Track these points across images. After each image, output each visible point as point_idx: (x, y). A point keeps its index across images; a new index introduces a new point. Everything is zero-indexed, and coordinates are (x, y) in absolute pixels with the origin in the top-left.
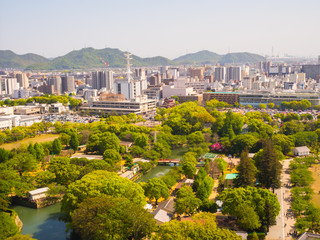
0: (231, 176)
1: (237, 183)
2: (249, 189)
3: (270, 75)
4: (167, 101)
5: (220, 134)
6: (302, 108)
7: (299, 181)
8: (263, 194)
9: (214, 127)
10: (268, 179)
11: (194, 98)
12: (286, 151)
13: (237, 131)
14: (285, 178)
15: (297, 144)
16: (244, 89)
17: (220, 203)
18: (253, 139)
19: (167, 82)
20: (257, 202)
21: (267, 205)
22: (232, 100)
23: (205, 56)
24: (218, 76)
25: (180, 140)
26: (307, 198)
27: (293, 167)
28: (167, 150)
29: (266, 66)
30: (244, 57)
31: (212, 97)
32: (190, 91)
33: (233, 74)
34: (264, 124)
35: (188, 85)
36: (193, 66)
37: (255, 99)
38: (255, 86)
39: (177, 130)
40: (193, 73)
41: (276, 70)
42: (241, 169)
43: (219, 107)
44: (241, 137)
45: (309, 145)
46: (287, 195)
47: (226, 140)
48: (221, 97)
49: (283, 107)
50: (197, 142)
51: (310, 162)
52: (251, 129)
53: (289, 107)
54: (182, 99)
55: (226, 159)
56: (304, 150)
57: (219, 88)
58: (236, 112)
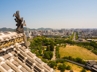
0: (45, 49)
1: (46, 51)
2: (48, 52)
3: (53, 32)
4: (35, 37)
6: (58, 37)
7: (57, 50)
8: (50, 52)
9: (43, 41)
10: (52, 50)
11: (40, 36)
12: (55, 45)
13: (47, 42)
14: (55, 50)
15: (57, 44)
16: (49, 34)
17: (43, 54)
18: (49, 43)
19: (35, 33)
20: (49, 54)
21: (51, 54)
22: (47, 36)
23: (42, 28)
24: (44, 32)
25: (37, 43)
26: (58, 53)
27: (56, 47)
28: (34, 45)
29: (53, 30)
30: (49, 29)
31: (43, 36)
32: (39, 35)
33: (47, 32)
34: (52, 40)
35: (39, 34)
36: (40, 30)
37: (50, 36)
38: (51, 34)
39: (36, 42)
40: (40, 32)
41: (54, 31)
42: (47, 48)
43: (44, 38)
44: (48, 43)
45: (59, 44)
46: (55, 52)
47: (45, 43)
48: (44, 36)
49: (55, 37)
50: (40, 44)
51: (59, 47)
52: (49, 41)
53: (56, 37)
54: (38, 36)
55: (45, 47)
57: (44, 34)
58: (47, 38)
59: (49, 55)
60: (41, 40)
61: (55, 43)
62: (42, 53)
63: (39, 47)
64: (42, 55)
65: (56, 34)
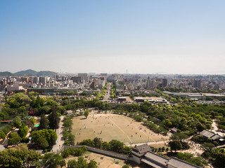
0: (37, 125)
1: (39, 128)
2: (43, 131)
3: (58, 81)
4: (9, 93)
5: (34, 107)
6: (70, 94)
7: (67, 124)
8: (50, 132)
9: (31, 104)
10: (54, 125)
11: (22, 91)
12: (62, 113)
13: (42, 105)
14: (61, 124)
15: (67, 109)
16: (46, 87)
17: (30, 138)
18: (48, 108)
19: (9, 83)
20: (47, 136)
21: (52, 137)
22: (41, 92)
23: (30, 72)
24: (35, 82)
25: (13, 111)
26: (70, 132)
27: (65, 119)
28: (7, 116)
29: (57, 77)
30: (48, 73)
31: (31, 90)
32: (21, 88)
33: (42, 80)
34: (54, 102)
35: (20, 85)
36: (22, 76)
37: (51, 91)
38: (52, 85)
39: (12, 106)
40: (23, 80)
41: (61, 79)
42: (42, 122)
43: (35, 95)
44: (43, 107)
45: (72, 109)
46: (61, 131)
47: (37, 109)
48: (35, 90)
49: (63, 94)
50: (22, 111)
51: (72, 117)
52: (48, 104)
53: (66, 94)
54: (17, 91)
55: (36, 118)
56: (70, 112)
57: (35, 86)
58: (42, 97)
59: (45, 139)
60: (26, 101)
61: (61, 107)
62: (28, 134)
63: (19, 120)
64: (27, 141)
65: (66, 85)
